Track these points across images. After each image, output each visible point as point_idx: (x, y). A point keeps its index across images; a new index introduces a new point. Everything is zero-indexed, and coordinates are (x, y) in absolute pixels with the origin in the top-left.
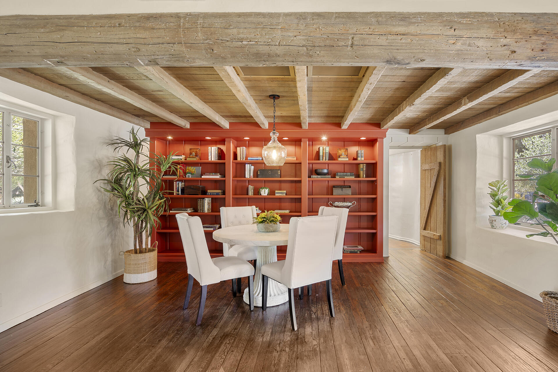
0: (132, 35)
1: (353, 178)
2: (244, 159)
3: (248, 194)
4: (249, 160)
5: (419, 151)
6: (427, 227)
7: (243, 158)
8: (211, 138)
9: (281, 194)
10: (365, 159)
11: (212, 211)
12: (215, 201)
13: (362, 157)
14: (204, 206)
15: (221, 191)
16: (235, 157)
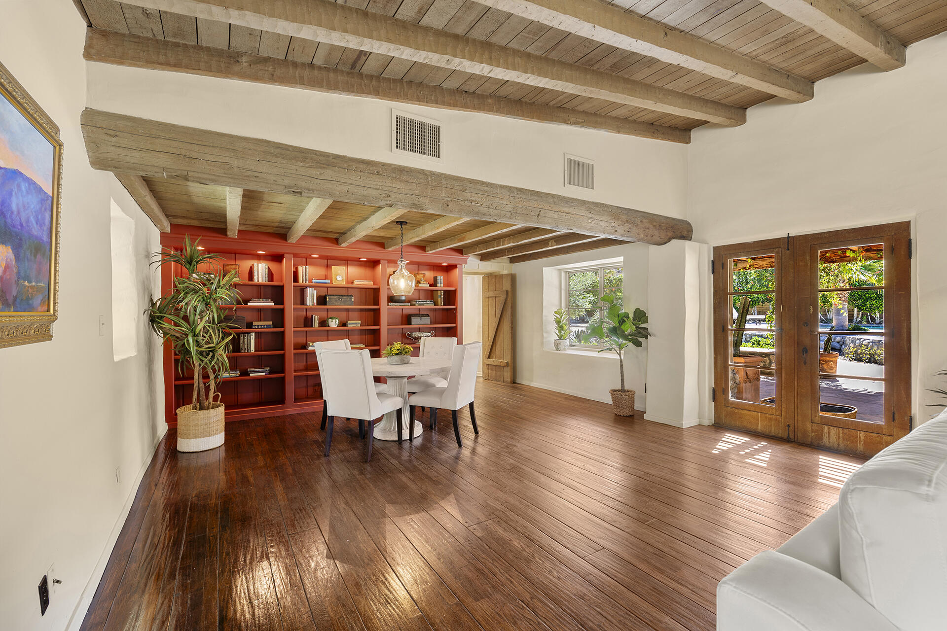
0: (388, 184)
1: (432, 306)
2: (308, 282)
3: (312, 327)
4: (315, 283)
5: (481, 277)
6: (492, 355)
7: (306, 280)
8: (264, 253)
9: (355, 325)
10: (444, 286)
11: (255, 351)
12: (259, 335)
13: (441, 283)
14: (249, 344)
15: (270, 323)
16: (296, 279)
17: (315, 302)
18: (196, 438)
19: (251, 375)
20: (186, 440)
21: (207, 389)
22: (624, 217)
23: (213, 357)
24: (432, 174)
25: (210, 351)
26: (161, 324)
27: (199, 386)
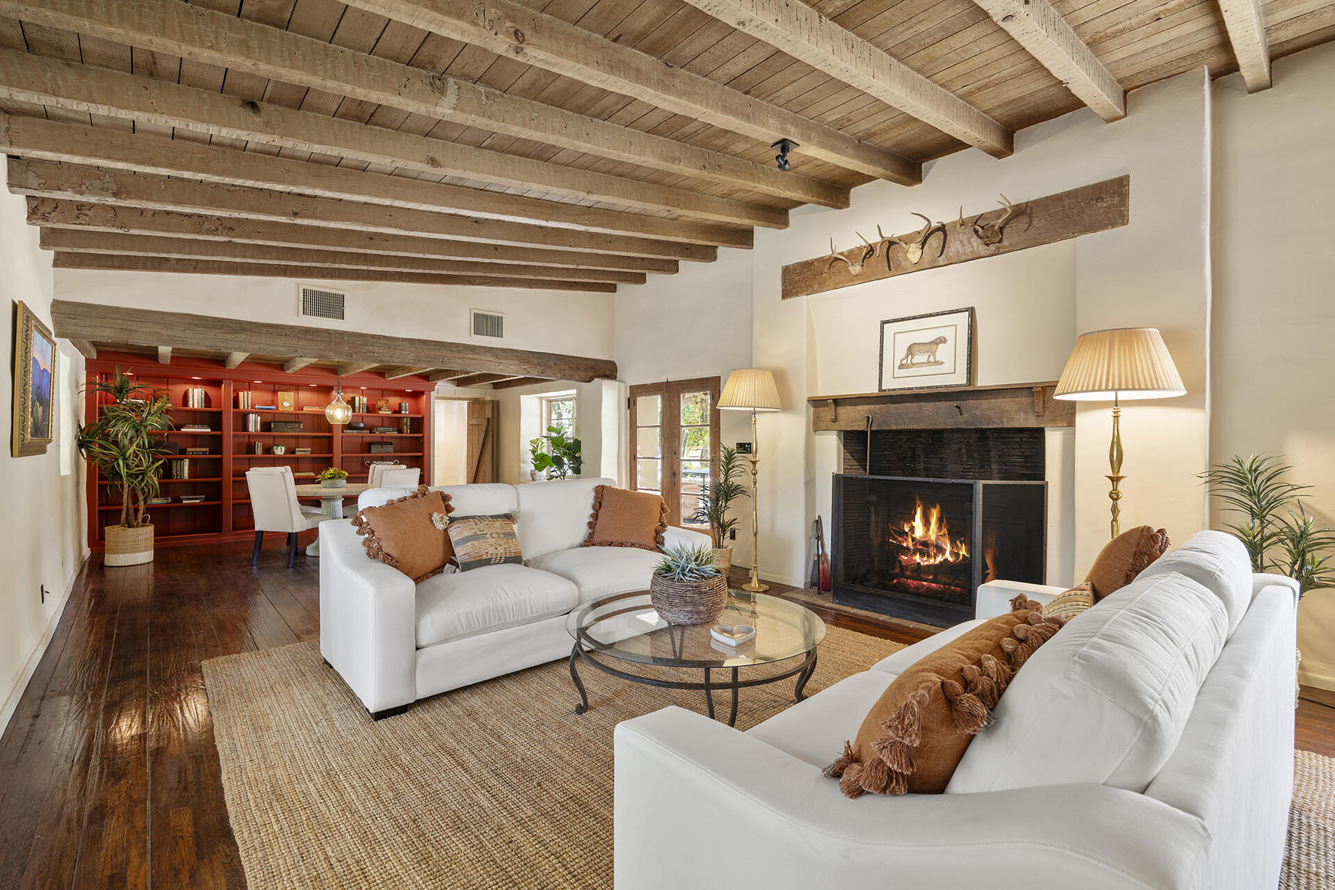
1: (395, 434)
2: (250, 408)
3: (255, 454)
4: (258, 409)
5: (465, 403)
7: (248, 406)
8: (201, 378)
9: (304, 453)
10: (410, 413)
11: (190, 477)
12: (193, 462)
13: (406, 410)
14: (182, 470)
15: (207, 449)
16: (236, 403)
17: (259, 428)
18: (124, 553)
19: (184, 502)
20: (114, 555)
21: (136, 511)
22: (535, 361)
23: (143, 479)
24: (336, 332)
25: (140, 474)
26: (92, 448)
27: (127, 507)
